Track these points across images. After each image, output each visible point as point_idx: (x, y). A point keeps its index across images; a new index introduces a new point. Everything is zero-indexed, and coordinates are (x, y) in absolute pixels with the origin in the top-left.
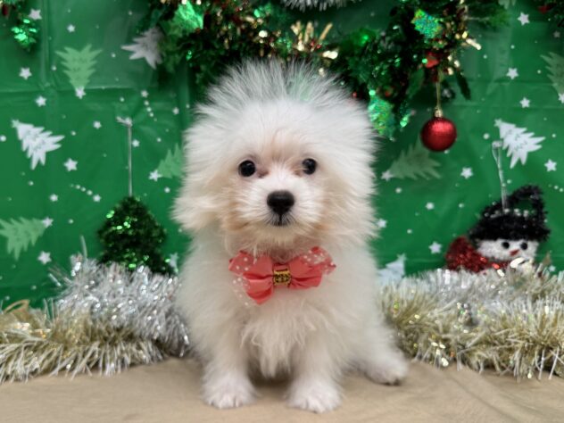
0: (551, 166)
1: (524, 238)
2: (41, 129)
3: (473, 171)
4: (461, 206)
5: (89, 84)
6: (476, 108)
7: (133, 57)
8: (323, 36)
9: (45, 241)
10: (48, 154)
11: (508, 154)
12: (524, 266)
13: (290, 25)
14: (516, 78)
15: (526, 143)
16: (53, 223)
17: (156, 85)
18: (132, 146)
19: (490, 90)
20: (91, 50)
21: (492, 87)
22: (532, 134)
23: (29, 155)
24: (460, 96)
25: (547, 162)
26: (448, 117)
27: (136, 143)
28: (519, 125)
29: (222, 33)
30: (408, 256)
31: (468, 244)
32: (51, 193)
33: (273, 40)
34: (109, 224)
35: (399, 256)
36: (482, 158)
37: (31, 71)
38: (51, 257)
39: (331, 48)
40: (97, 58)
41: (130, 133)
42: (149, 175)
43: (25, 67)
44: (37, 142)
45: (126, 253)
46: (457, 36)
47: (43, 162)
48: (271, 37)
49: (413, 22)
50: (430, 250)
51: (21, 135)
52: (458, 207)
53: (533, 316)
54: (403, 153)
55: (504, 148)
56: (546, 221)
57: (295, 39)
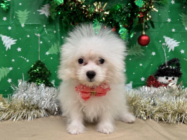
0: (182, 52)
1: (173, 76)
2: (10, 37)
3: (156, 53)
4: (152, 65)
5: (26, 22)
6: (157, 32)
7: (41, 14)
8: (104, 7)
9: (10, 75)
10: (12, 46)
11: (168, 48)
12: (173, 85)
13: (93, 3)
14: (170, 22)
15: (174, 44)
16: (13, 69)
17: (48, 23)
18: (40, 43)
19: (161, 26)
20: (27, 11)
21: (162, 25)
22: (176, 41)
23: (5, 46)
24: (151, 28)
25: (181, 50)
26: (147, 34)
27: (41, 42)
28: (171, 38)
29: (70, 5)
30: (133, 82)
31: (154, 78)
32: (12, 59)
33: (87, 8)
34: (32, 69)
35: (130, 82)
36: (159, 48)
37: (7, 18)
38: (12, 80)
39: (107, 11)
40: (29, 14)
41: (39, 39)
42: (45, 53)
43: (5, 17)
44: (8, 42)
45: (37, 79)
46: (150, 7)
47: (10, 48)
48: (87, 7)
49: (135, 2)
50: (141, 80)
51: (3, 40)
52: (150, 65)
53: (176, 102)
54: (132, 47)
55: (166, 45)
56: (181, 70)
57: (95, 8)
